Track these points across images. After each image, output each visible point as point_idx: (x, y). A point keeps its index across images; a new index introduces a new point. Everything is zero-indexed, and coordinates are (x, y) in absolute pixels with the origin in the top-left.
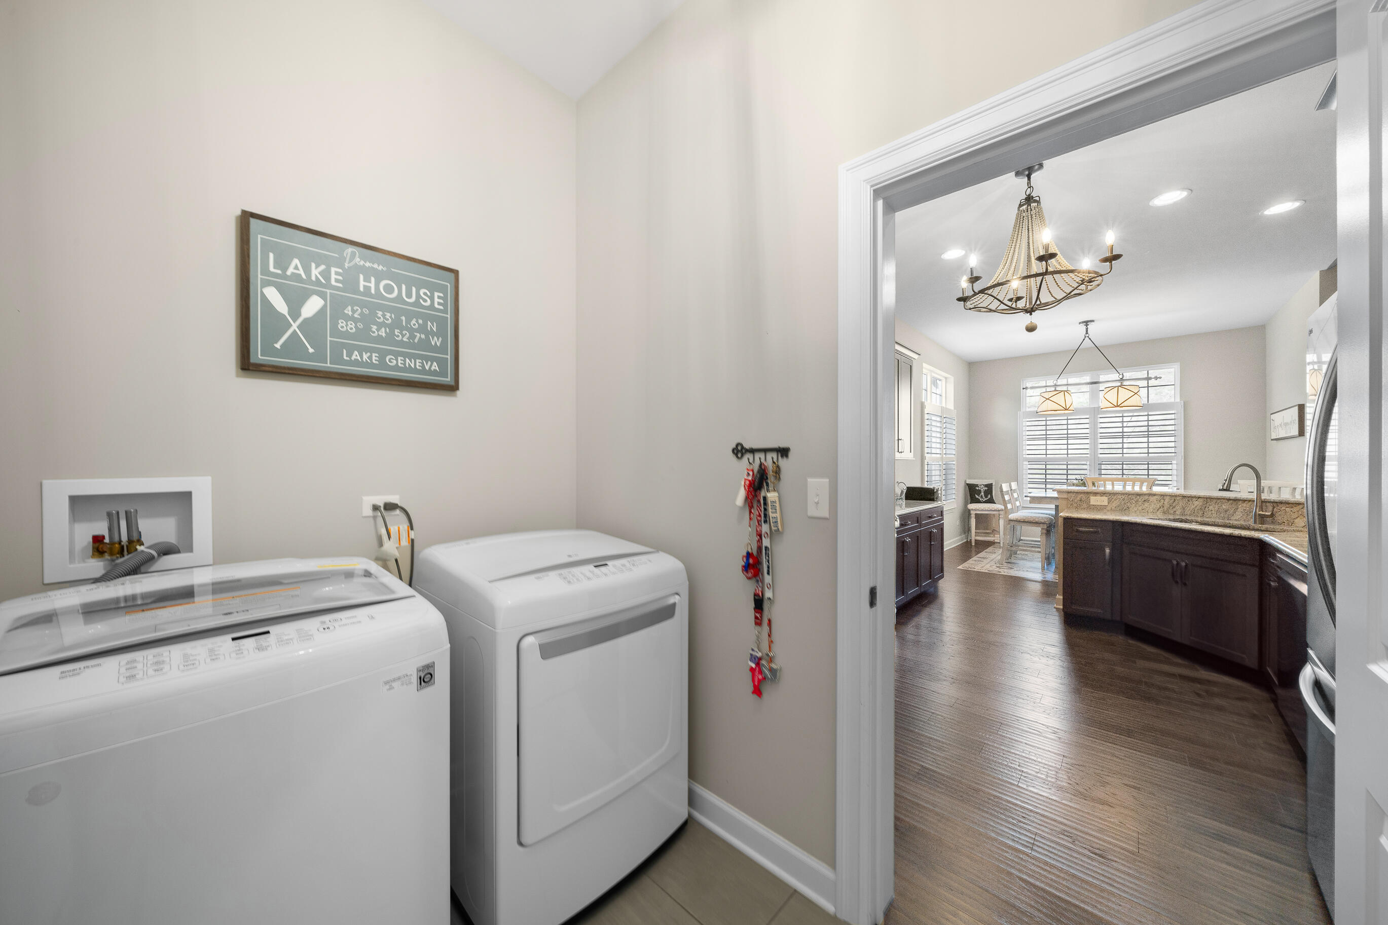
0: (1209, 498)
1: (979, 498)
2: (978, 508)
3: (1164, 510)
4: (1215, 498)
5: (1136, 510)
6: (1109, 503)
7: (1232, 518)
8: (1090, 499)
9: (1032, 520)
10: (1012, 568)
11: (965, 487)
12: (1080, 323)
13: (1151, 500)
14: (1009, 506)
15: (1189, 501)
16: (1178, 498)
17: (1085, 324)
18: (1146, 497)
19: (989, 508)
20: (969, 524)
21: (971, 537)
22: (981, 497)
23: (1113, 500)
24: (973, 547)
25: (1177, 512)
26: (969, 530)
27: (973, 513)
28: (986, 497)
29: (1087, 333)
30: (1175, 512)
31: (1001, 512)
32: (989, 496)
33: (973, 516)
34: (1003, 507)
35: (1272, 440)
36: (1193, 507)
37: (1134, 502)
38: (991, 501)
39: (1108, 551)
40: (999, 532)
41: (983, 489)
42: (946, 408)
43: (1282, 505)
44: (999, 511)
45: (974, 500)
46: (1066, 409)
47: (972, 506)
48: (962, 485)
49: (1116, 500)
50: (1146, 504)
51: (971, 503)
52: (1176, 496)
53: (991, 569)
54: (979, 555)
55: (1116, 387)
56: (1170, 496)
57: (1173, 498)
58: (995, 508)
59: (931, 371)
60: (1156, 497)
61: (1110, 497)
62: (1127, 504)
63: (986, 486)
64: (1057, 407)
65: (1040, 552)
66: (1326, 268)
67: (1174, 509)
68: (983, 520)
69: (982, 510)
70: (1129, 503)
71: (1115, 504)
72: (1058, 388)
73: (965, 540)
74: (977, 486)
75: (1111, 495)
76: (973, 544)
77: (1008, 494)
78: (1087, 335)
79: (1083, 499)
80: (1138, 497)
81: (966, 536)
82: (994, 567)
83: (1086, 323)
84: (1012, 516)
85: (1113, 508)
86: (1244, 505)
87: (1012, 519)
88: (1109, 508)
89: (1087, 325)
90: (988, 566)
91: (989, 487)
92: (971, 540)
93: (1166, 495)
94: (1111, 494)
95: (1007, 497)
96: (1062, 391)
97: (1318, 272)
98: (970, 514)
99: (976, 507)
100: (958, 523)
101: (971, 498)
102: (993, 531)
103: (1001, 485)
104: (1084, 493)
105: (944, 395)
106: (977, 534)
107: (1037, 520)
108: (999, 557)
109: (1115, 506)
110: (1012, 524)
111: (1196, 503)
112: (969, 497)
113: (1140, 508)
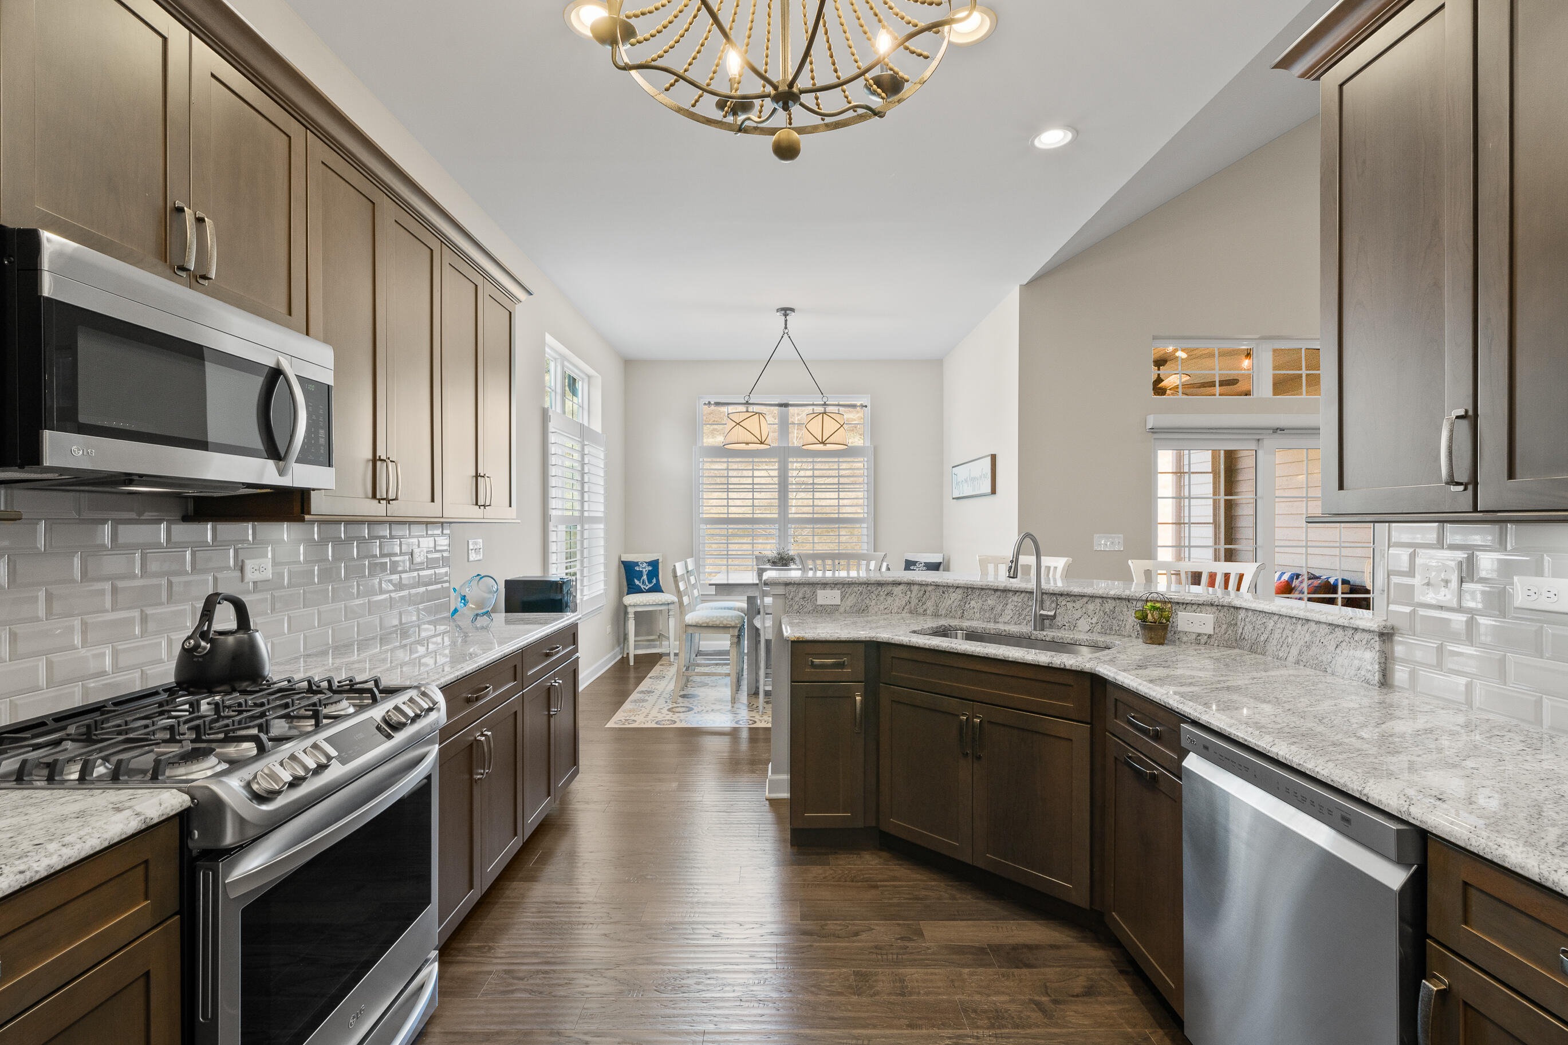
0: (971, 588)
1: (640, 585)
2: (638, 603)
3: (911, 608)
4: (979, 589)
5: (876, 610)
6: (842, 601)
7: (1000, 620)
8: (816, 595)
9: (718, 623)
10: (690, 709)
11: (619, 567)
12: (778, 310)
13: (895, 593)
14: (686, 600)
15: (944, 593)
16: (930, 588)
17: (783, 312)
18: (890, 588)
19: (654, 601)
20: (625, 629)
21: (628, 649)
22: (643, 583)
23: (847, 595)
24: (632, 671)
25: (928, 612)
26: (625, 638)
27: (631, 611)
28: (650, 582)
29: (786, 328)
30: (925, 610)
31: (671, 607)
32: (654, 581)
33: (631, 616)
34: (675, 599)
35: (953, 499)
36: (950, 602)
37: (874, 597)
38: (657, 589)
39: (858, 698)
40: (668, 638)
41: (645, 569)
42: (588, 428)
43: (1063, 598)
44: (668, 604)
45: (633, 589)
46: (762, 443)
47: (630, 599)
48: (614, 565)
49: (851, 594)
50: (890, 599)
51: (628, 594)
52: (927, 585)
53: (660, 717)
54: (641, 687)
55: (820, 414)
56: (919, 584)
57: (923, 588)
58: (663, 601)
59: (564, 358)
60: (901, 587)
61: (843, 589)
62: (865, 601)
63: (650, 564)
64: (750, 438)
65: (728, 675)
66: (1025, 283)
67: (924, 607)
68: (646, 620)
69: (644, 605)
70: (868, 599)
71: (851, 600)
72: (751, 408)
73: (620, 656)
74: (637, 564)
75: (845, 586)
76: (632, 663)
77: (683, 579)
78: (786, 331)
79: (806, 596)
80: (880, 588)
81: (621, 649)
82: (665, 711)
83: (786, 311)
84: (690, 618)
85: (848, 608)
86: (1015, 598)
87: (690, 623)
88: (842, 609)
89: (786, 315)
90: (654, 713)
91: (654, 564)
92: (628, 654)
93: (914, 584)
94: (844, 584)
95: (682, 586)
96: (757, 413)
97: (1018, 287)
98: (626, 613)
99: (635, 601)
100: (609, 628)
101: (628, 585)
102: (660, 636)
103: (674, 566)
104: (809, 584)
105: (586, 406)
106: (636, 647)
107: (725, 622)
108: (672, 686)
109: (850, 605)
110: (690, 630)
111: (954, 596)
112: (625, 583)
113: (882, 607)
